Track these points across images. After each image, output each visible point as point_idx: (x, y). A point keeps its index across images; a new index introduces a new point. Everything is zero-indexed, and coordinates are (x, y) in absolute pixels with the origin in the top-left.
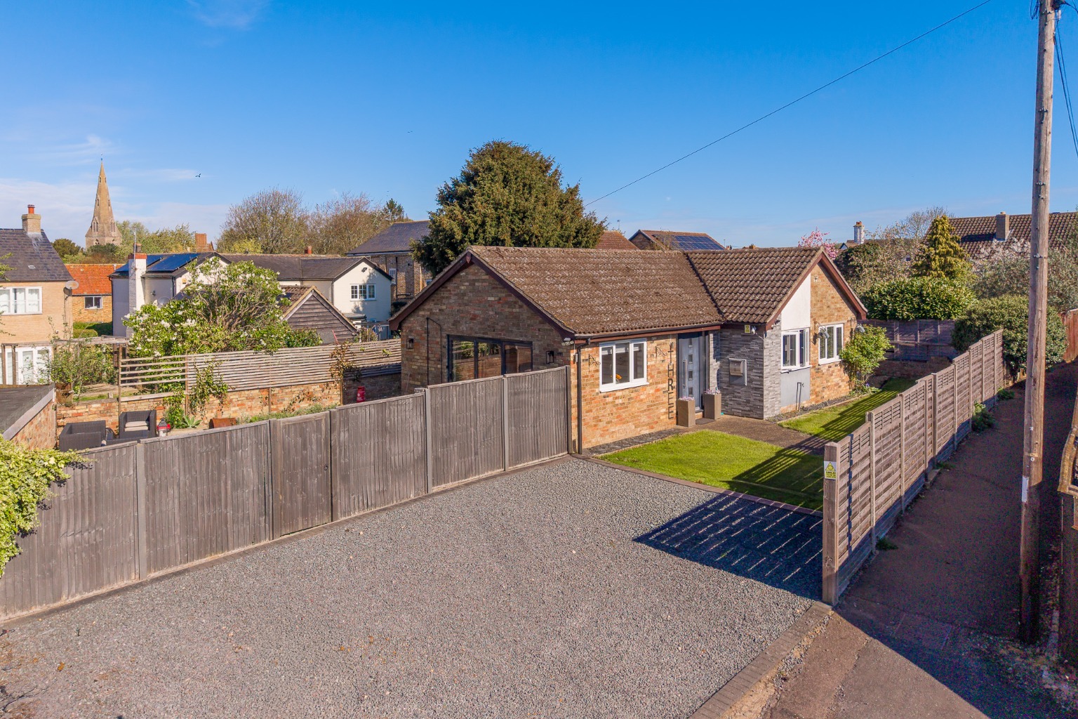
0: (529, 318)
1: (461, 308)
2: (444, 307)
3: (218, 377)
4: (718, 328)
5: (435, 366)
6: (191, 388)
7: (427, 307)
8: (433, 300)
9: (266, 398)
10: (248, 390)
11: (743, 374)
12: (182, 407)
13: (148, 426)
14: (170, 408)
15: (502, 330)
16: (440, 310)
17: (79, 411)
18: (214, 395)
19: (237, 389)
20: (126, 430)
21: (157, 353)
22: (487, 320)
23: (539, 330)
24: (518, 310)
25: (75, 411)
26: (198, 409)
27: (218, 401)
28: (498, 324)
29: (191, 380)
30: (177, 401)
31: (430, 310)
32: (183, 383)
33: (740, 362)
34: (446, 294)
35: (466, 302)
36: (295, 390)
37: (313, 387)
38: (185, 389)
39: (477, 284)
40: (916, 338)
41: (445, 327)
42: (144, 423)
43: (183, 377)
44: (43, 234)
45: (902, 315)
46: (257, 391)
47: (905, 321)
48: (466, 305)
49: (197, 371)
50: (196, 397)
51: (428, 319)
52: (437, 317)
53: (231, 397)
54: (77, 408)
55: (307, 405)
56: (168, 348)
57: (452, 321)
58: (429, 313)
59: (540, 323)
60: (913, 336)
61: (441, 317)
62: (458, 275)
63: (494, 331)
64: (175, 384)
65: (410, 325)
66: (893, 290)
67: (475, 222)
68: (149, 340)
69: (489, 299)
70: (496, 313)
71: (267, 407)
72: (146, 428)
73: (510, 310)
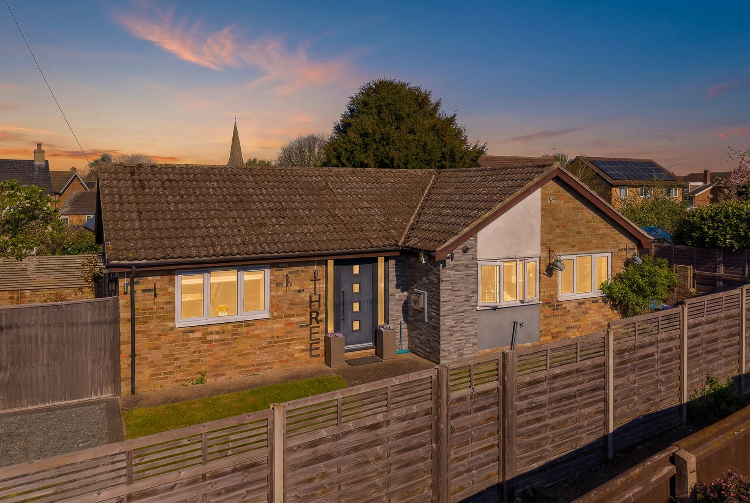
4: (398, 254)
11: (423, 308)
33: (420, 294)
40: (744, 270)
45: (724, 243)
47: (728, 249)
60: (740, 268)
66: (716, 214)
67: (346, 150)
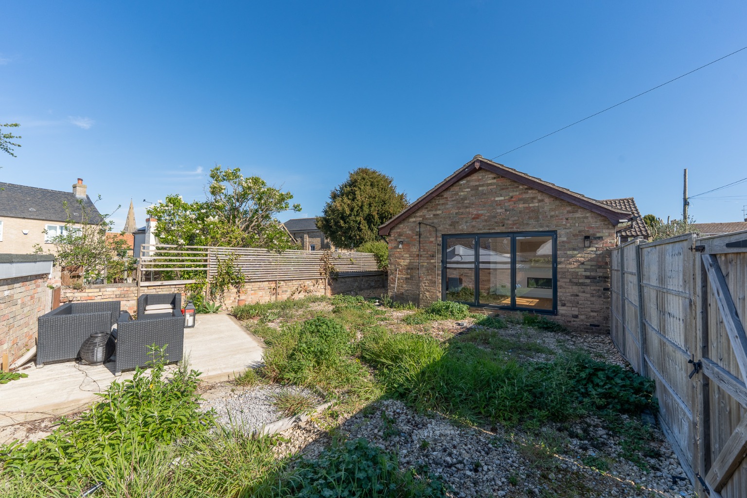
0: (551, 210)
1: (461, 211)
2: (439, 212)
3: (237, 268)
5: (428, 261)
6: (212, 277)
7: (419, 214)
8: (427, 208)
9: (273, 289)
10: (260, 281)
12: (203, 293)
13: (174, 308)
14: (191, 295)
15: (514, 224)
16: (434, 215)
17: (90, 295)
18: (232, 284)
19: (251, 280)
20: (146, 313)
21: (182, 241)
22: (495, 217)
23: (567, 219)
24: (537, 205)
25: (85, 294)
26: (218, 297)
27: (236, 290)
28: (508, 219)
29: (212, 270)
30: (196, 288)
31: (424, 217)
32: (205, 272)
34: (441, 202)
35: (467, 205)
36: (295, 283)
37: (308, 282)
38: (206, 278)
39: (480, 189)
41: (440, 228)
42: (170, 306)
43: (205, 266)
44: (88, 198)
46: (267, 283)
48: (467, 207)
49: (219, 262)
50: (217, 285)
51: (420, 223)
52: (430, 221)
53: (247, 287)
54: (87, 291)
55: (303, 296)
56: (191, 239)
57: (449, 222)
58: (421, 219)
59: (569, 212)
61: (436, 221)
62: (457, 184)
63: (503, 226)
64: (196, 273)
65: (398, 230)
68: (173, 228)
69: (497, 199)
70: (506, 210)
71: (275, 296)
72: (171, 311)
73: (526, 205)
